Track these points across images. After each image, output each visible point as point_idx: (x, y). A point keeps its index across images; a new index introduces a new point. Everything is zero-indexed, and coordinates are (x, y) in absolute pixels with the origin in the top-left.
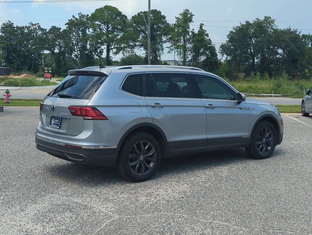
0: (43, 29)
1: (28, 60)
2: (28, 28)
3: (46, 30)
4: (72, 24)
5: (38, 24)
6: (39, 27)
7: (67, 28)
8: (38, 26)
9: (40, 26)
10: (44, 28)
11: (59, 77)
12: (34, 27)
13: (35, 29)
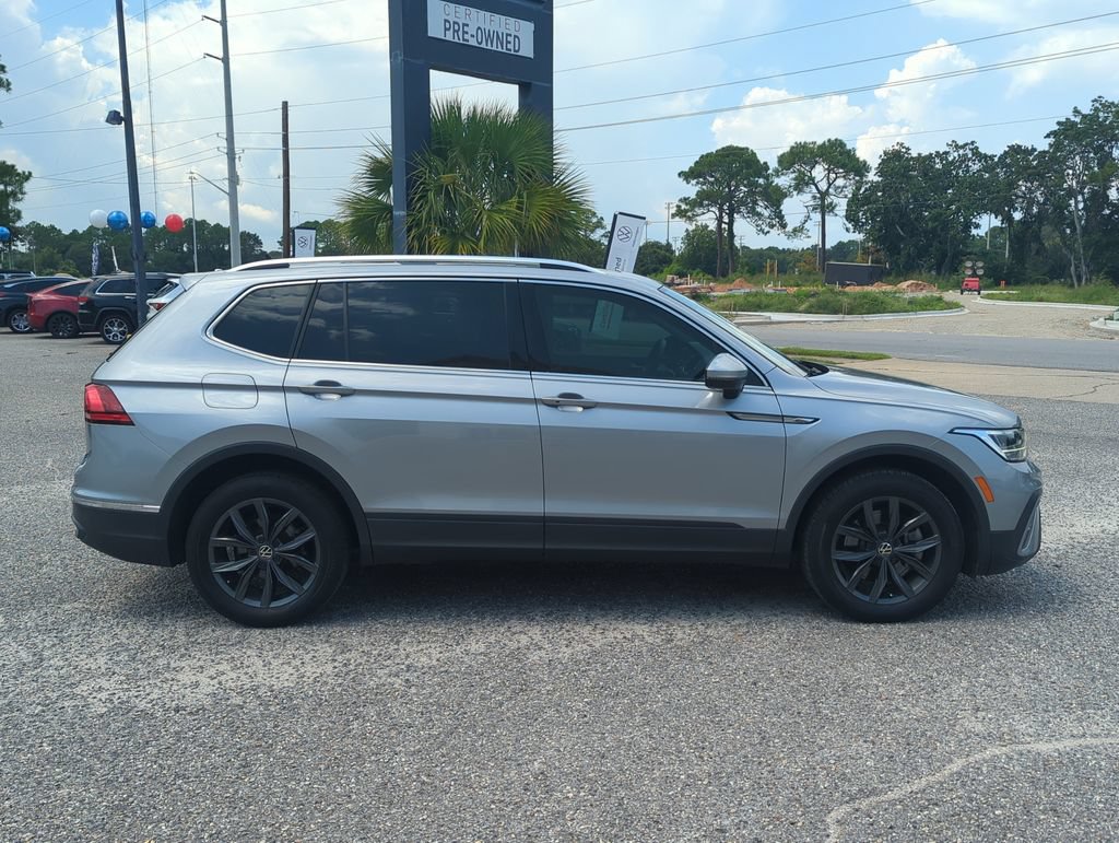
0: (986, 156)
1: (935, 244)
2: (942, 156)
3: (992, 157)
4: (1067, 133)
5: (973, 143)
6: (976, 152)
7: (1051, 146)
8: (972, 150)
9: (977, 148)
10: (989, 154)
11: (1010, 287)
12: (961, 152)
13: (964, 159)
